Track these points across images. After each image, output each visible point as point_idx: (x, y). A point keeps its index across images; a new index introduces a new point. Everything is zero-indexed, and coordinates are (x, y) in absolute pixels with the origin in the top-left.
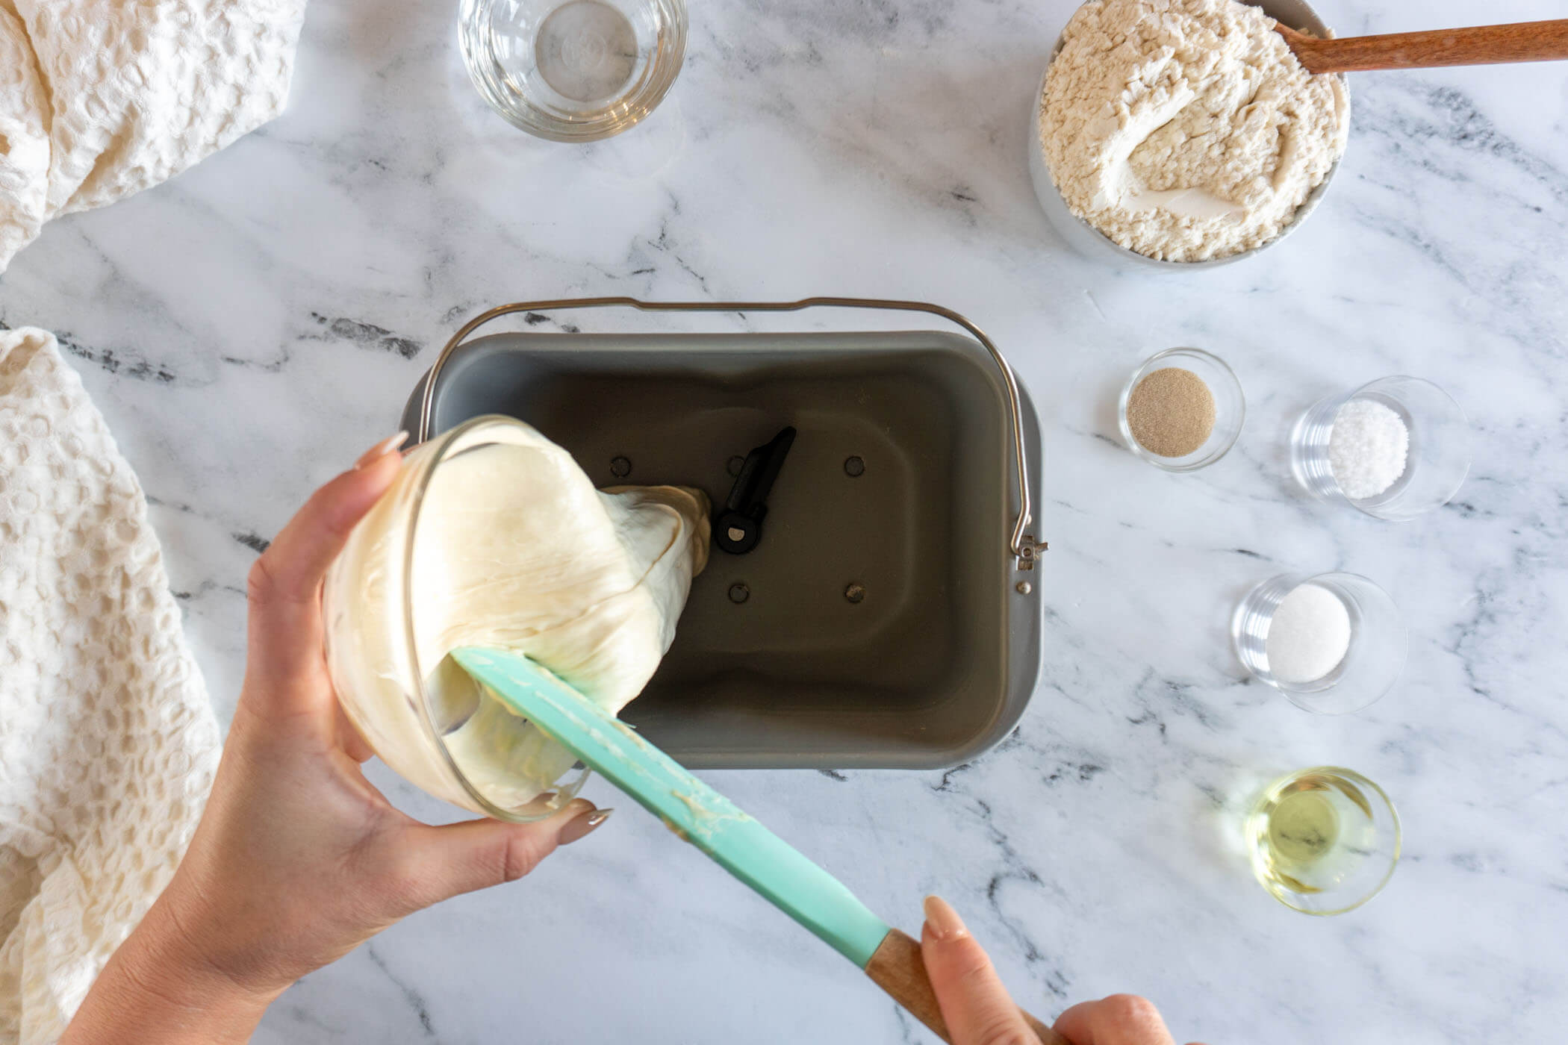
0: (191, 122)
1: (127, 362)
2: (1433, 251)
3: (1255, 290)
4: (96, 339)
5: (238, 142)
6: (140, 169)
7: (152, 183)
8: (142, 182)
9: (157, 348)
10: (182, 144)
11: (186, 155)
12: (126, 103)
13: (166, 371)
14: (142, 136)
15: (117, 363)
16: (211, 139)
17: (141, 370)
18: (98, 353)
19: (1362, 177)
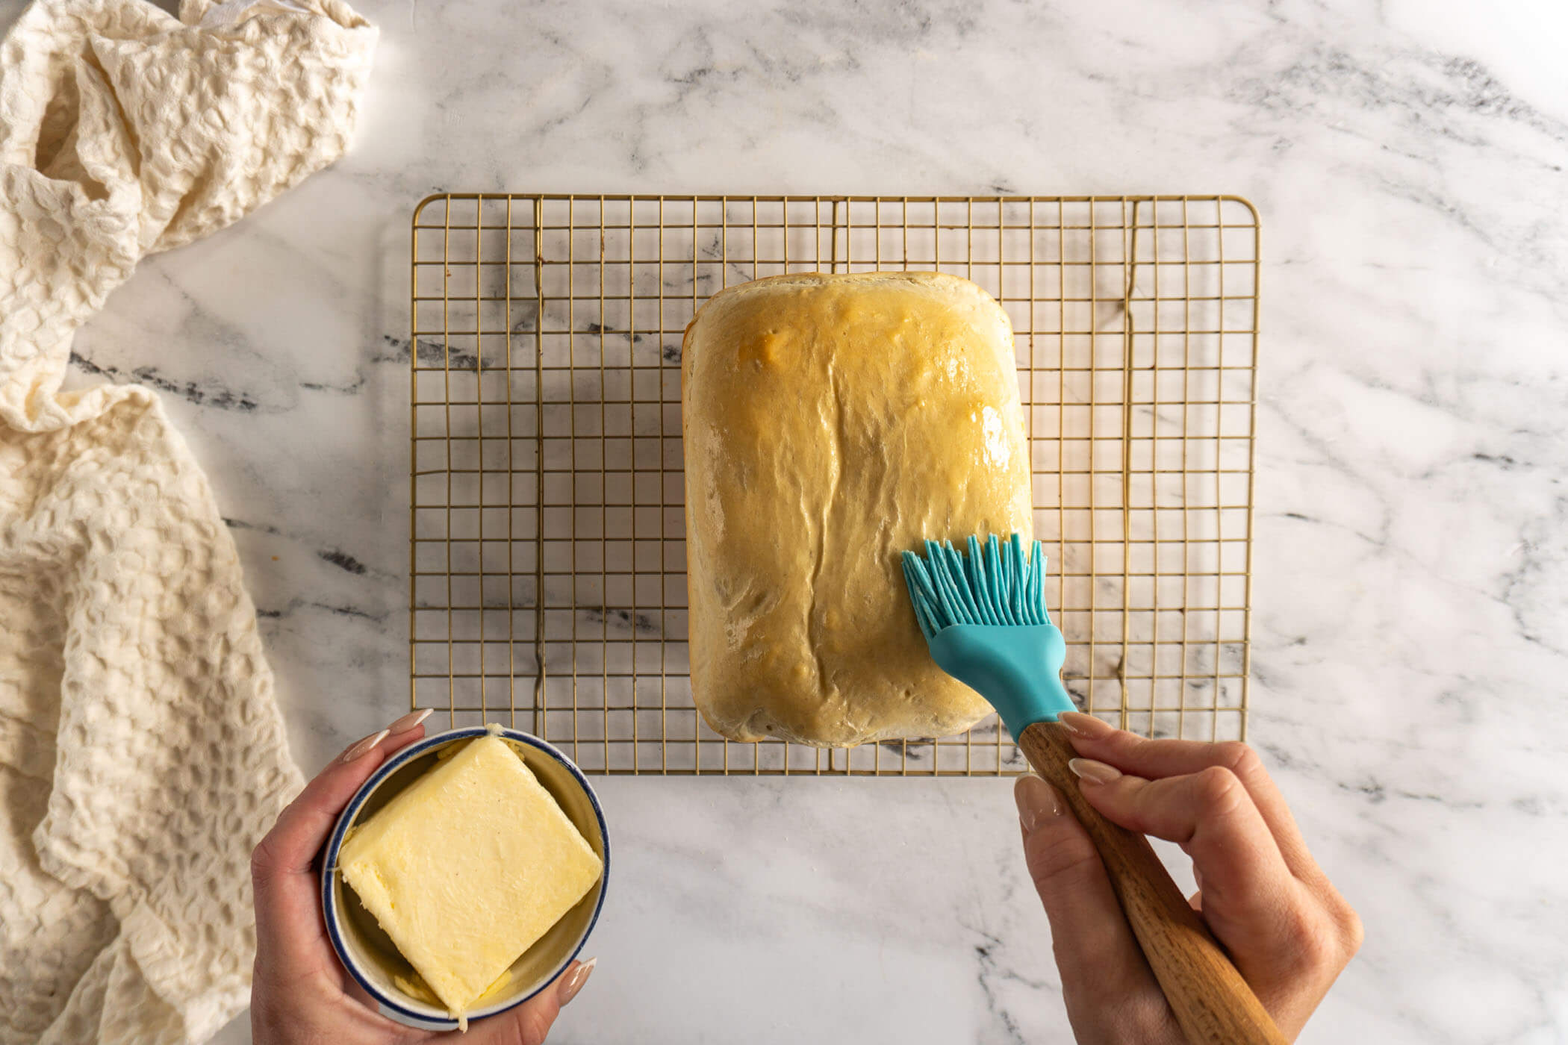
0: (264, 163)
1: (210, 393)
2: (1458, 215)
3: (1288, 262)
4: (179, 371)
5: (306, 181)
6: (219, 209)
7: (229, 223)
8: (219, 222)
9: (238, 377)
10: (256, 183)
11: (260, 194)
12: (207, 146)
13: (249, 399)
14: (222, 176)
15: (201, 395)
16: (282, 178)
17: (224, 400)
18: (183, 385)
19: (1385, 147)
